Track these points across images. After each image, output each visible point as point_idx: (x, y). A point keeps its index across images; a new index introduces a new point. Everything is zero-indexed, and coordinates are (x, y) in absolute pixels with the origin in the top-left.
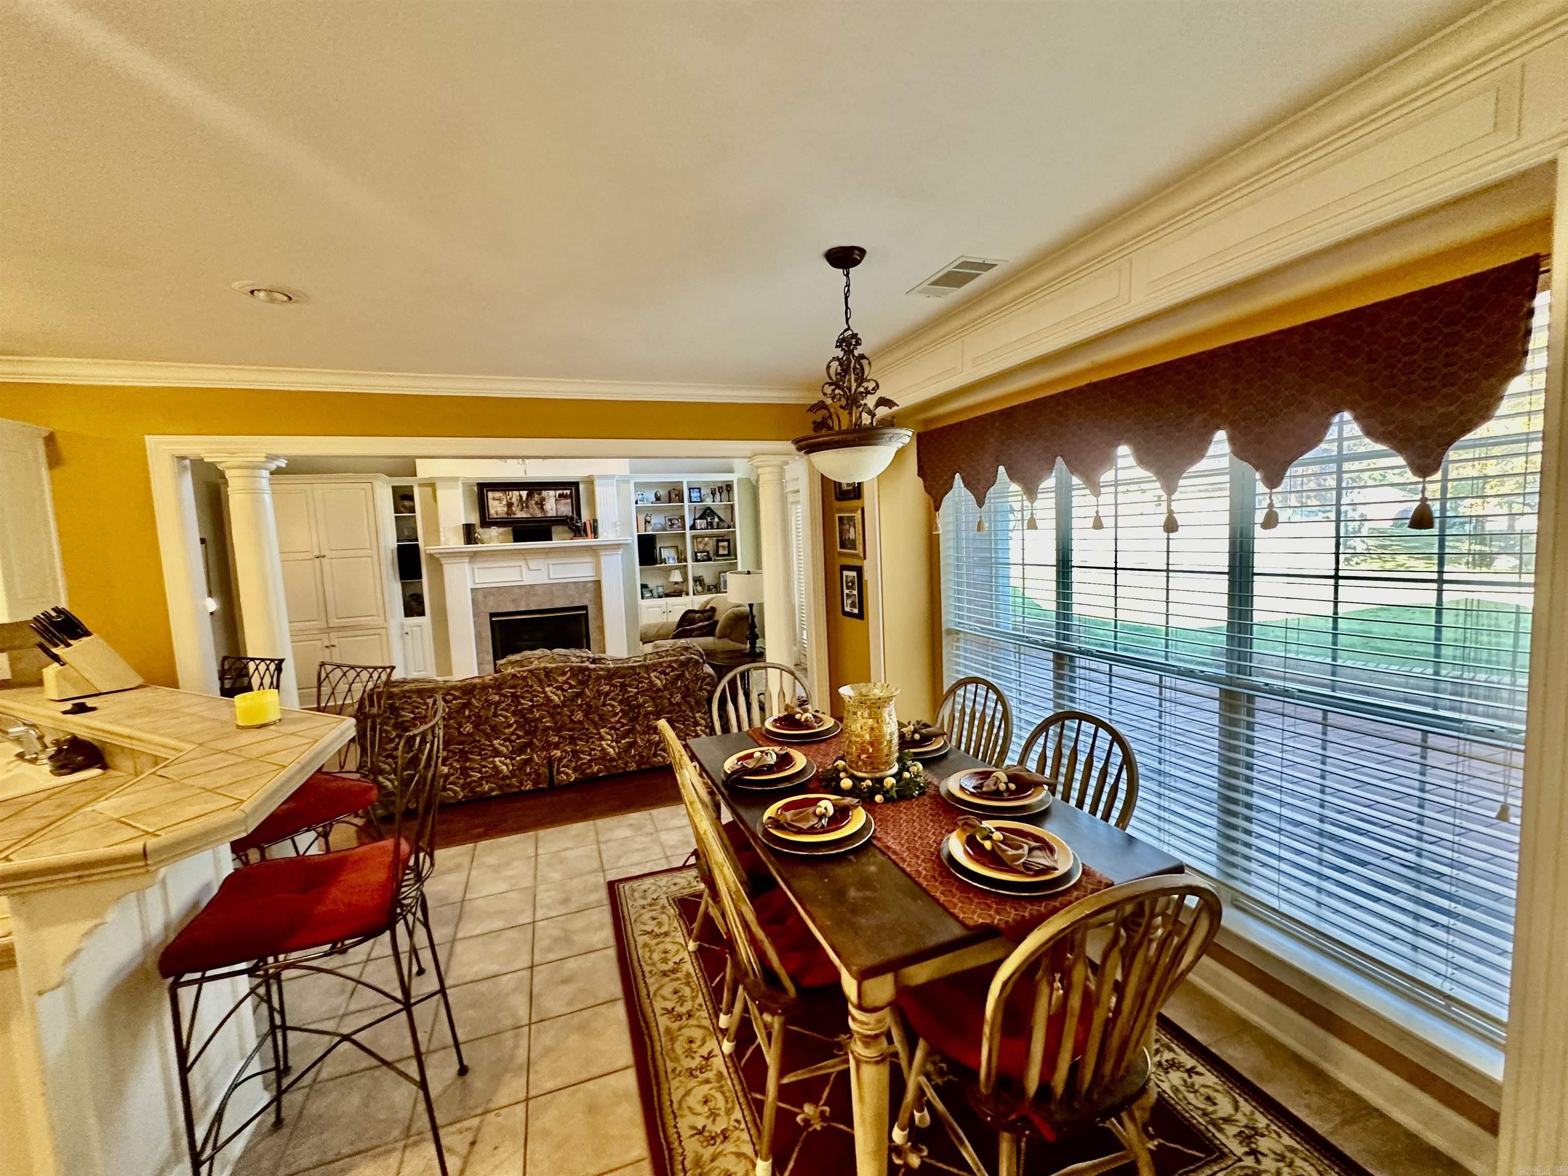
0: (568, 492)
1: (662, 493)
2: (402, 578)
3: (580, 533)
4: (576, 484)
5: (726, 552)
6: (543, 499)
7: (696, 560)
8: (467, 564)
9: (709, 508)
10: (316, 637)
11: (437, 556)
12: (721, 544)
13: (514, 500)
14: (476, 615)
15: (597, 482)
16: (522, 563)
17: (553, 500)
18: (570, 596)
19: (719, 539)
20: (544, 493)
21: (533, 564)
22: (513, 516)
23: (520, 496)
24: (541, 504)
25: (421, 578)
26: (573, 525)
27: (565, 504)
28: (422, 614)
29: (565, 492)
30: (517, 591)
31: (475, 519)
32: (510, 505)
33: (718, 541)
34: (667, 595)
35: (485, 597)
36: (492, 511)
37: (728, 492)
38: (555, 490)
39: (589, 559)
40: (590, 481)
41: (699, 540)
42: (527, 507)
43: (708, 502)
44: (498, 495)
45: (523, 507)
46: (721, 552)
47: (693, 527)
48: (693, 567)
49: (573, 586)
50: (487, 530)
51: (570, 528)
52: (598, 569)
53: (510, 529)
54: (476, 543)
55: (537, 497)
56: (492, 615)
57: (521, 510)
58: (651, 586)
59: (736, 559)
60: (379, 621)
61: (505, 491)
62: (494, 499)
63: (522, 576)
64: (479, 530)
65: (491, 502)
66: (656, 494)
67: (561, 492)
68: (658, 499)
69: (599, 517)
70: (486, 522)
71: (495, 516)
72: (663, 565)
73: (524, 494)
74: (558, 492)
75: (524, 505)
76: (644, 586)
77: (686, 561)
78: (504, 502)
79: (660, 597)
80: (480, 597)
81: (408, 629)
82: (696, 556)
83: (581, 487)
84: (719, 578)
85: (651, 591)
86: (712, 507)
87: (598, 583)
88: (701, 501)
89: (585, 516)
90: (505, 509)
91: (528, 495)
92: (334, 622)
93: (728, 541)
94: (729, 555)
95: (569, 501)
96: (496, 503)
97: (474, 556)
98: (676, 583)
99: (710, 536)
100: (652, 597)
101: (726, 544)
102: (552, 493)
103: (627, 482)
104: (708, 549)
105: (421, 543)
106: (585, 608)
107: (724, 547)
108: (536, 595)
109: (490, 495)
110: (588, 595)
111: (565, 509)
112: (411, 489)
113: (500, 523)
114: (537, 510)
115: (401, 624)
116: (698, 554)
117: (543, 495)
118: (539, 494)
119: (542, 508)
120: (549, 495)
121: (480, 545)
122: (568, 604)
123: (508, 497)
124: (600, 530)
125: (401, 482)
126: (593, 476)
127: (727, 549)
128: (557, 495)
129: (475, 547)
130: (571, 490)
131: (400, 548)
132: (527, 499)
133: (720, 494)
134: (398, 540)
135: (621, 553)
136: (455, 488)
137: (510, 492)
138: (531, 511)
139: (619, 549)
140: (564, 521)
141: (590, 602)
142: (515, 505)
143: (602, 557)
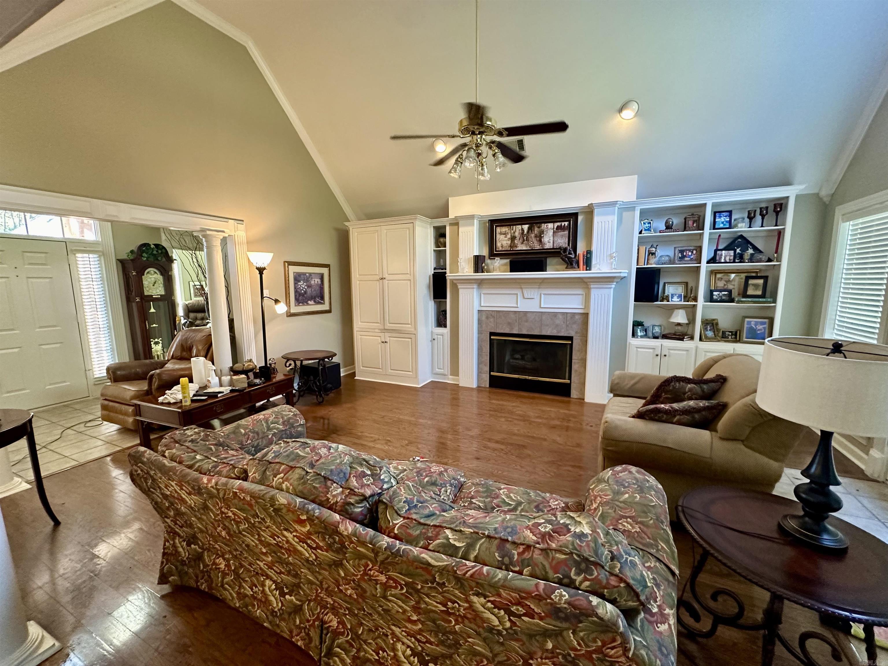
0: (566, 223)
1: (676, 221)
2: (434, 298)
3: (572, 264)
4: (575, 215)
5: (759, 293)
6: (542, 232)
8: (475, 290)
9: (741, 237)
10: (377, 335)
11: (455, 282)
12: (751, 282)
13: (517, 234)
14: (480, 332)
15: (596, 211)
16: (519, 292)
17: (551, 233)
18: (557, 326)
19: (751, 276)
20: (544, 226)
21: (528, 293)
22: (515, 249)
23: (523, 230)
24: (539, 238)
25: (446, 298)
26: (566, 256)
27: (562, 236)
28: (445, 326)
29: (563, 224)
30: (513, 316)
31: (485, 252)
32: (513, 238)
33: (747, 278)
34: (665, 337)
35: (487, 318)
36: (499, 245)
37: (777, 213)
38: (554, 222)
39: (580, 291)
40: (589, 211)
41: (719, 276)
42: (527, 240)
43: (742, 228)
44: (504, 229)
45: (524, 241)
46: (750, 292)
47: (712, 260)
48: (704, 307)
49: (560, 317)
50: (493, 261)
51: (563, 260)
52: (587, 302)
54: (483, 272)
55: (536, 230)
56: (492, 334)
57: (522, 243)
58: (646, 324)
59: (775, 301)
60: (410, 328)
61: (510, 225)
62: (501, 234)
63: (517, 304)
64: (488, 261)
65: (498, 236)
66: (666, 222)
67: (559, 224)
68: (669, 227)
69: (593, 249)
70: (493, 254)
71: (501, 249)
72: (665, 303)
73: (526, 227)
74: (556, 224)
75: (525, 239)
76: (637, 324)
77: (695, 299)
78: (509, 236)
79: (656, 338)
80: (484, 318)
81: (435, 337)
82: (712, 295)
83: (580, 218)
84: (743, 322)
85: (646, 331)
86: (745, 235)
87: (586, 316)
88: (730, 228)
89: (581, 248)
90: (509, 242)
91: (529, 229)
92: (388, 326)
93: (766, 278)
94: (763, 296)
95: (566, 232)
96: (502, 237)
97: (480, 283)
98: (679, 324)
99: (738, 272)
100: (646, 336)
101: (761, 281)
102: (550, 225)
103: (633, 209)
104: (730, 287)
105: (448, 271)
106: (571, 338)
107: (756, 286)
108: (527, 321)
109: (499, 230)
110: (575, 326)
111: (562, 241)
112: (445, 227)
113: (502, 255)
114: (535, 242)
115: (432, 332)
116: (715, 293)
117: (542, 228)
118: (539, 227)
119: (540, 241)
120: (547, 228)
121: (486, 274)
122: (554, 333)
123: (512, 231)
124: (594, 262)
125: (439, 222)
126: (592, 204)
127: (761, 288)
128: (555, 227)
129: (480, 276)
130: (569, 221)
131: (435, 275)
132: (528, 232)
133: (763, 216)
134: (435, 269)
135: (613, 286)
136: (473, 225)
137: (514, 227)
138: (531, 243)
139: (613, 282)
140: (559, 252)
141: (576, 333)
142: (518, 238)
143: (592, 290)
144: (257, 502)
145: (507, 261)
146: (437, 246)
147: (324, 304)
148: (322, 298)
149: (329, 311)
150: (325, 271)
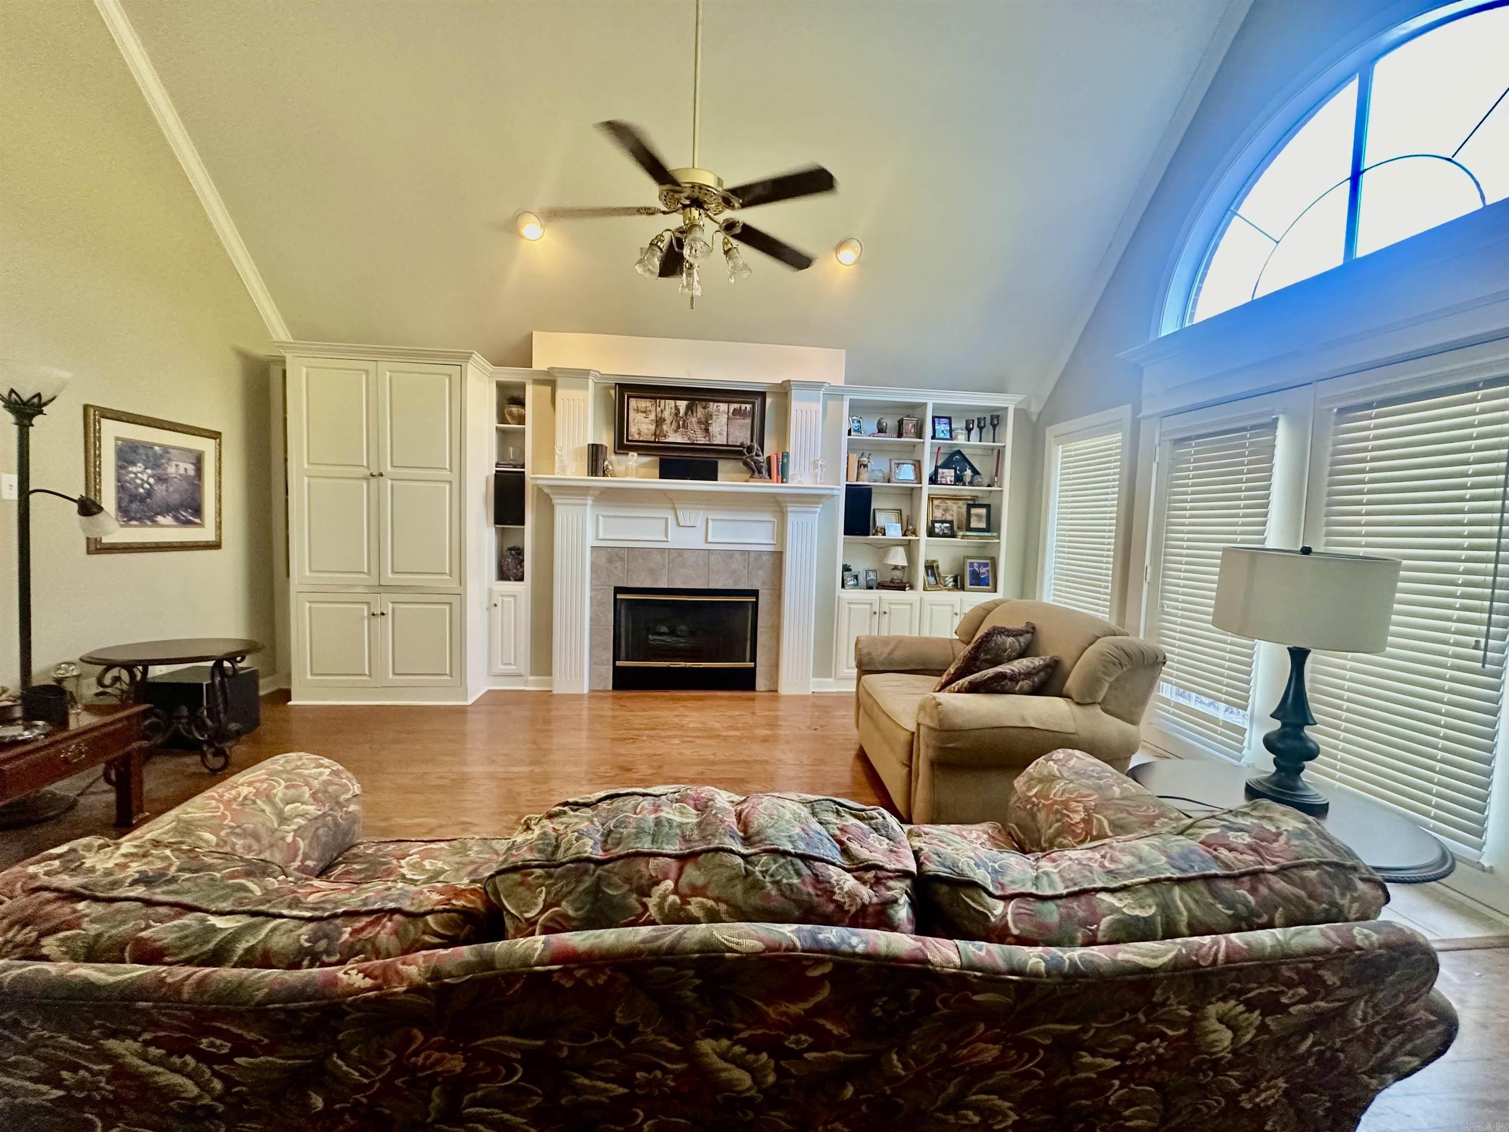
0: (749, 407)
1: (890, 423)
2: (497, 522)
3: (759, 472)
4: (763, 395)
5: (983, 525)
6: (709, 416)
7: (931, 533)
8: (588, 508)
9: (959, 452)
10: (359, 598)
11: (546, 490)
12: (974, 511)
13: (666, 414)
14: (595, 588)
15: (794, 393)
16: (670, 515)
17: (724, 419)
18: (734, 572)
19: (973, 504)
20: (712, 406)
21: (687, 516)
22: (662, 439)
23: (677, 408)
24: (705, 423)
25: (523, 523)
26: (752, 458)
27: (742, 426)
28: (521, 579)
29: (743, 406)
30: (658, 556)
31: (607, 439)
32: (659, 422)
33: (969, 507)
34: (882, 586)
35: (611, 561)
36: (633, 429)
37: (994, 427)
38: (730, 402)
39: (768, 517)
40: (784, 391)
41: (936, 502)
42: (685, 426)
43: (961, 439)
44: (644, 404)
45: (679, 427)
46: (974, 524)
47: (933, 480)
48: (927, 545)
49: (738, 556)
50: (622, 458)
51: (746, 464)
52: (781, 534)
53: (657, 459)
54: (604, 475)
55: (700, 412)
56: (618, 590)
57: (676, 431)
58: (855, 569)
59: (999, 537)
60: (448, 583)
61: (655, 398)
62: (637, 410)
63: (666, 536)
64: (612, 457)
65: (632, 414)
66: (879, 423)
67: (737, 406)
68: (881, 430)
69: (792, 449)
70: (623, 446)
71: (636, 437)
72: (880, 536)
73: (682, 405)
74: (733, 406)
75: (680, 424)
76: (846, 568)
77: (914, 533)
78: (652, 416)
79: (871, 588)
80: (603, 561)
81: (498, 600)
82: (933, 527)
83: (769, 401)
85: (856, 577)
86: (964, 451)
87: (778, 557)
88: (951, 438)
89: (770, 448)
90: (653, 427)
91: (689, 408)
92: (389, 577)
93: (988, 507)
94: (987, 530)
95: (748, 421)
96: (640, 416)
97: (600, 494)
98: (896, 568)
99: (955, 498)
100: (856, 586)
101: (983, 511)
102: (723, 407)
103: (841, 397)
104: (949, 518)
105: (528, 471)
106: (755, 593)
107: (979, 516)
108: (683, 565)
109: (633, 403)
110: (761, 573)
111: (741, 435)
112: (523, 387)
113: (643, 448)
114: (699, 431)
115: (490, 591)
116: (937, 525)
117: (710, 409)
118: (705, 408)
119: (707, 430)
120: (718, 411)
121: (610, 478)
122: (729, 585)
123: (659, 409)
124: (791, 471)
125: (510, 375)
126: (789, 381)
127: (984, 519)
128: (731, 410)
129: (600, 481)
130: (753, 404)
131: (499, 477)
132: (686, 414)
133: (981, 429)
134: (497, 465)
135: (819, 510)
136: (587, 389)
137: (662, 402)
138: (690, 433)
139: (818, 503)
140: (741, 453)
141: (764, 583)
142: (668, 422)
143: (789, 515)
145: (653, 460)
146: (502, 419)
147: (201, 525)
148: (198, 511)
149: (216, 546)
150: (207, 446)
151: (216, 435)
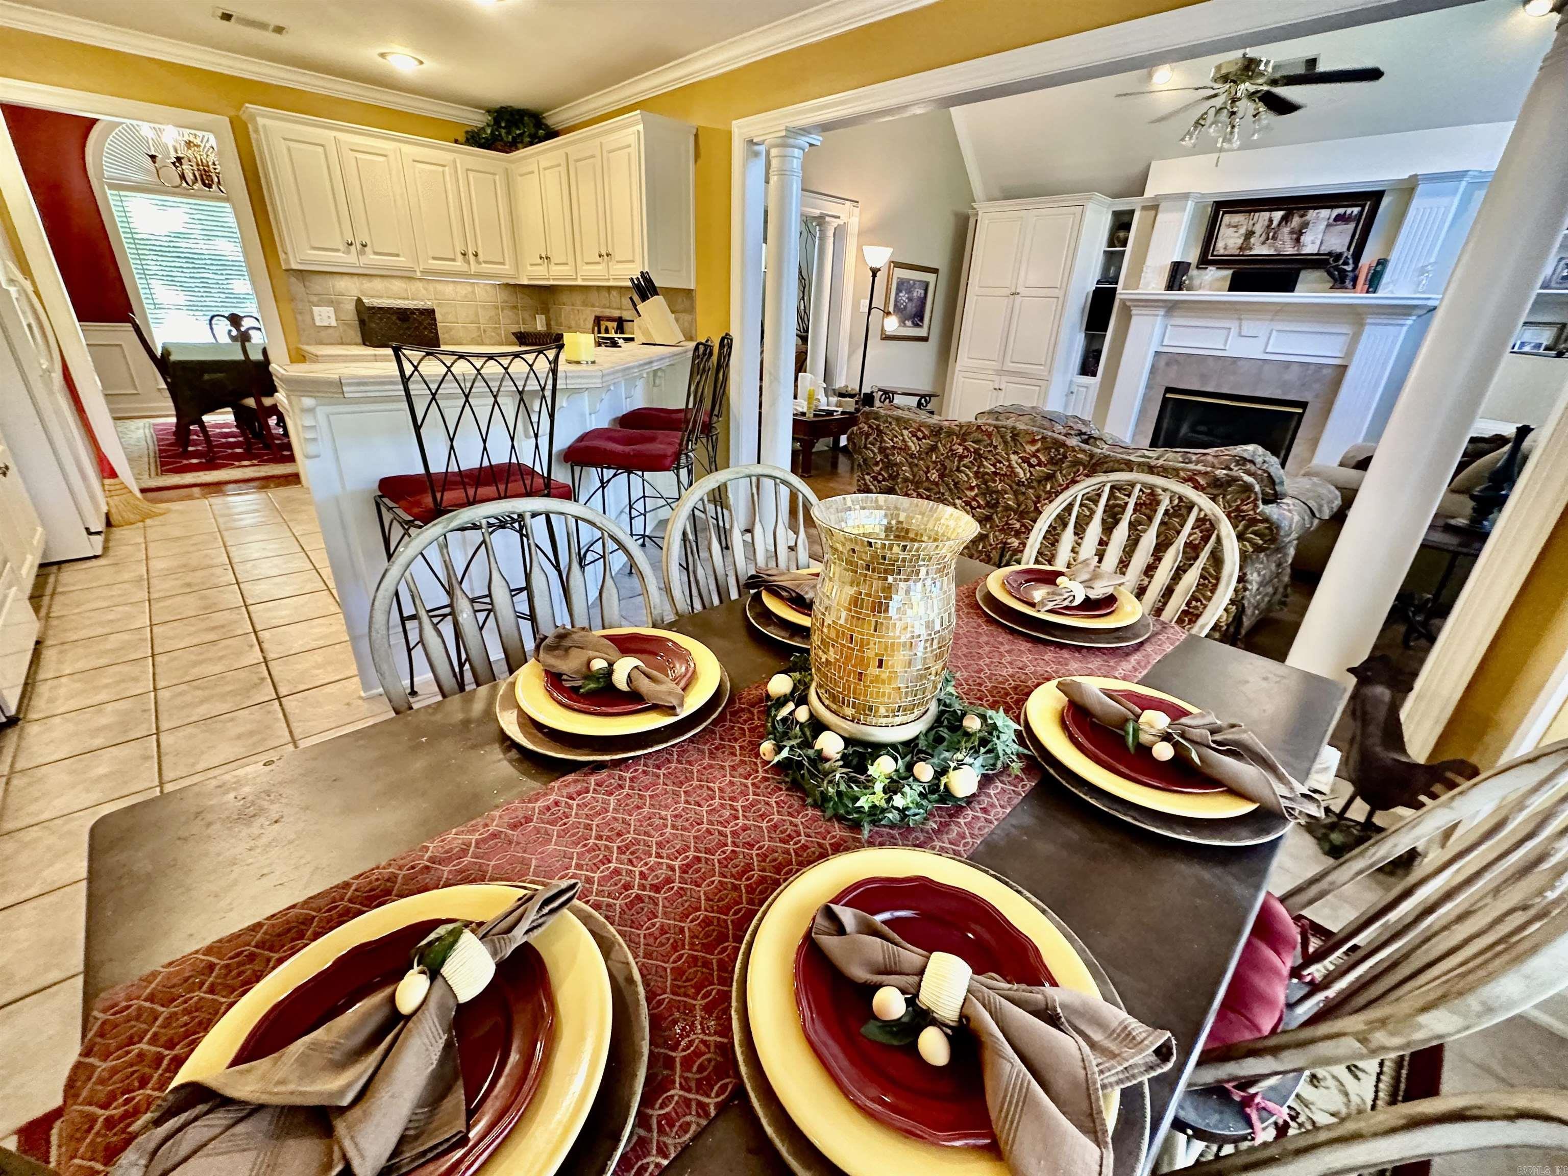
0: (1356, 210)
2: (1087, 329)
3: (1343, 282)
4: (1376, 197)
6: (1305, 225)
8: (1159, 318)
10: (990, 377)
11: (1128, 303)
13: (1258, 227)
14: (1149, 387)
15: (1419, 189)
16: (1234, 325)
17: (1322, 226)
18: (1285, 383)
20: (1312, 214)
21: (1249, 327)
22: (1248, 252)
23: (1271, 220)
24: (1298, 236)
25: (1106, 330)
26: (1336, 268)
27: (1341, 233)
28: (1094, 374)
29: (1349, 210)
30: (1211, 362)
31: (1193, 257)
32: (1250, 234)
35: (1168, 364)
36: (1220, 245)
38: (1332, 207)
39: (1344, 329)
40: (1407, 188)
42: (1274, 238)
44: (1238, 219)
45: (1268, 239)
49: (1296, 369)
50: (1203, 272)
51: (1330, 274)
52: (1351, 347)
54: (1180, 289)
55: (1296, 221)
56: (1169, 390)
57: (1263, 243)
60: (1042, 372)
61: (1249, 212)
62: (1229, 226)
63: (1225, 345)
64: (1193, 272)
65: (1223, 230)
67: (1341, 211)
69: (1393, 258)
70: (1205, 261)
71: (1222, 252)
73: (1278, 215)
74: (1336, 212)
75: (1271, 235)
78: (1243, 231)
80: (1162, 364)
81: (1075, 389)
83: (1385, 201)
87: (1341, 370)
89: (1369, 255)
90: (1240, 241)
91: (1285, 219)
92: (1009, 366)
95: (1352, 226)
96: (1230, 231)
97: (1172, 308)
102: (1325, 213)
105: (1120, 287)
106: (1304, 405)
108: (1234, 372)
109: (1227, 218)
110: (1317, 386)
111: (1338, 241)
112: (1132, 212)
113: (1221, 263)
114: (1288, 242)
115: (1071, 382)
117: (1308, 218)
118: (1302, 216)
119: (1298, 240)
120: (1317, 218)
121: (1185, 292)
122: (1278, 395)
123: (1251, 222)
124: (1386, 279)
125: (1123, 205)
126: (1416, 175)
128: (1333, 216)
129: (1175, 295)
130: (1363, 207)
131: (1097, 292)
132: (1279, 225)
134: (1099, 282)
135: (1409, 322)
136: (1185, 210)
137: (1257, 215)
138: (1279, 244)
139: (1410, 315)
140: (1326, 262)
141: (1317, 396)
142: (1257, 235)
143: (1367, 328)
144: (998, 432)
145: (1228, 273)
146: (1111, 244)
147: (921, 326)
148: (922, 320)
149: (925, 339)
150: (930, 278)
151: (935, 271)
